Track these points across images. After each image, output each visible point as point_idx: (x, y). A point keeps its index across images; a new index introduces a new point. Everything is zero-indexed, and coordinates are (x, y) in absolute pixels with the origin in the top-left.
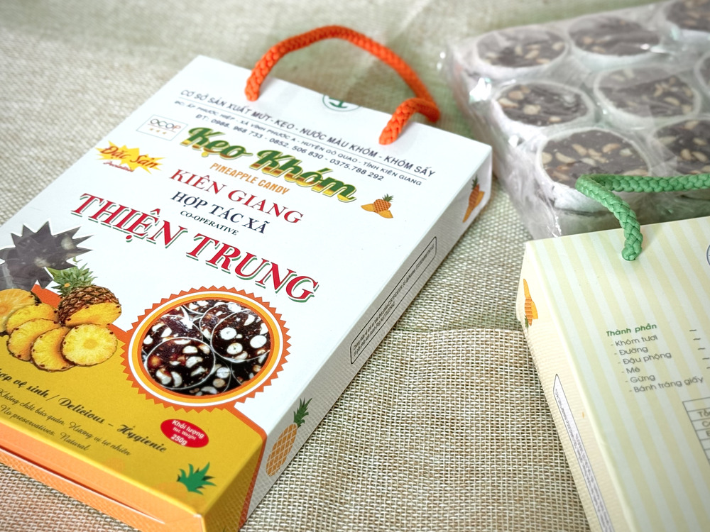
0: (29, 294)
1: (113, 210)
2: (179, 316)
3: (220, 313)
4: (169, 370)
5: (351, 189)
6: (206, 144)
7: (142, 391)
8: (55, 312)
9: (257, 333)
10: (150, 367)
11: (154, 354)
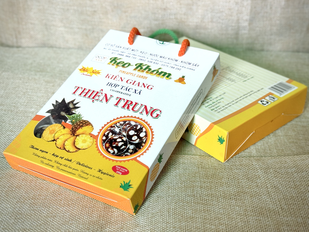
0: (61, 125)
1: (86, 91)
2: (114, 128)
3: (128, 126)
4: (113, 148)
5: (170, 75)
6: (116, 63)
7: (104, 156)
8: (71, 131)
9: (142, 132)
10: (106, 148)
11: (107, 143)
